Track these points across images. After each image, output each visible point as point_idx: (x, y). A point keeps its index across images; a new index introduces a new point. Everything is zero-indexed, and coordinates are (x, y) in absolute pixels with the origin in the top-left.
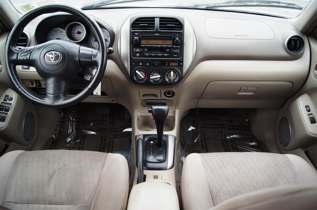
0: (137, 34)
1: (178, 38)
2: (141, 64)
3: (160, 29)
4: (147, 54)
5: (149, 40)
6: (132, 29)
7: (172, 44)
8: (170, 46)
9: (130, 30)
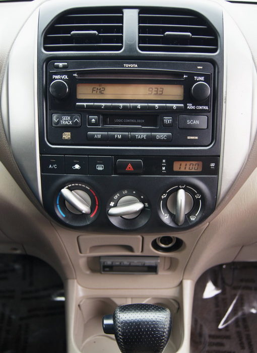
0: (61, 65)
1: (202, 78)
2: (77, 167)
3: (142, 49)
4: (98, 135)
5: (103, 86)
6: (47, 49)
7: (181, 98)
8: (175, 106)
9: (39, 52)
